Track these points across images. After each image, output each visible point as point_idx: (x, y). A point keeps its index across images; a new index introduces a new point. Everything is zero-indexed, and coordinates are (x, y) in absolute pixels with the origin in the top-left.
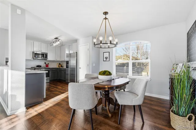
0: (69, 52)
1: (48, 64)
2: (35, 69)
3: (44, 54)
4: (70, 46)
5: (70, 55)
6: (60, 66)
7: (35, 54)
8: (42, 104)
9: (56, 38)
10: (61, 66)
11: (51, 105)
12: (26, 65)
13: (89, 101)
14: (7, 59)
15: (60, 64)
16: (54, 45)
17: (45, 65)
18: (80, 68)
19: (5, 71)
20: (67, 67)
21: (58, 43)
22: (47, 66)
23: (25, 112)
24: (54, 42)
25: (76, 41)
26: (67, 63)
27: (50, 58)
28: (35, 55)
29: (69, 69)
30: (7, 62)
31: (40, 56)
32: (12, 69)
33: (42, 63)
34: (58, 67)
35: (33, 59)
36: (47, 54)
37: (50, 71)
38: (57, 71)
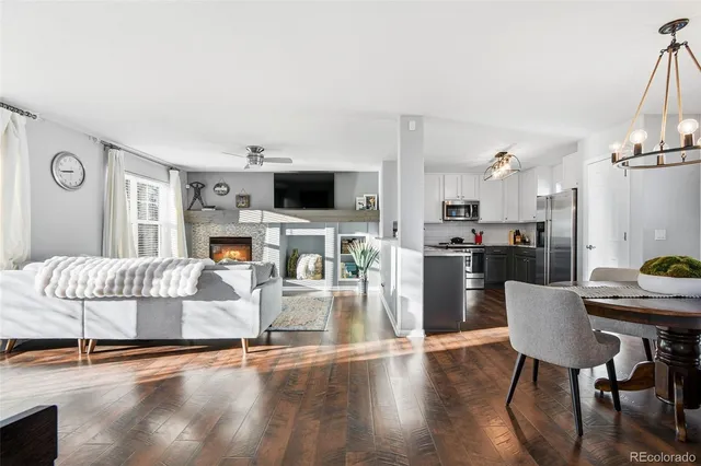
0: (553, 188)
1: (481, 233)
2: (447, 248)
3: (469, 206)
4: (552, 167)
5: (550, 202)
6: (518, 240)
7: (448, 206)
8: (457, 335)
9: (502, 154)
10: (524, 241)
11: (477, 342)
12: (425, 238)
13: (562, 341)
14: (395, 224)
15: (517, 233)
16: (496, 174)
17: (472, 236)
18: (590, 247)
19: (393, 249)
20: (540, 243)
21: (506, 167)
22: (478, 239)
23: (422, 340)
24: (493, 167)
25: (573, 146)
26: (541, 227)
27: (485, 215)
28: (450, 210)
29: (547, 250)
30: (395, 230)
31: (462, 211)
32: (403, 246)
33: (465, 233)
34: (512, 244)
35: (442, 222)
36: (477, 206)
37: (485, 255)
38: (507, 257)
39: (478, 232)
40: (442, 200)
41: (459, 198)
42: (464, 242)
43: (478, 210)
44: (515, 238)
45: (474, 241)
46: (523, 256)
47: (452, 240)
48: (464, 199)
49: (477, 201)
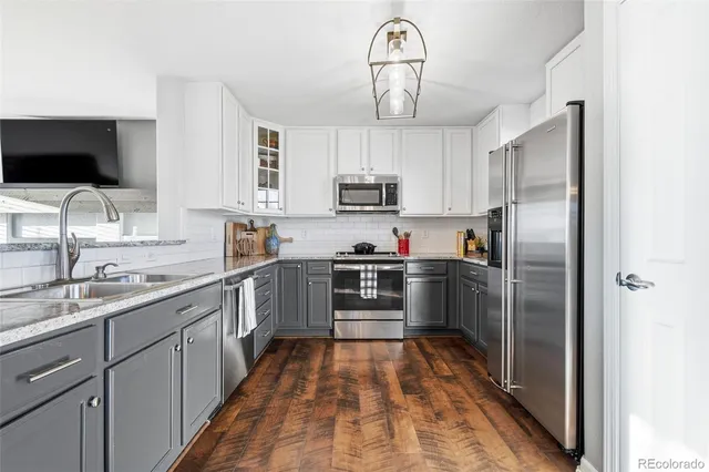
3: (380, 186)
5: (512, 160)
6: (472, 247)
15: (470, 235)
17: (394, 240)
18: (631, 282)
20: (494, 256)
26: (496, 222)
27: (410, 203)
33: (380, 234)
34: (461, 257)
35: (334, 215)
36: (396, 185)
37: (405, 276)
38: (447, 280)
39: (401, 233)
40: (333, 175)
41: (365, 172)
42: (376, 250)
43: (399, 193)
44: (466, 245)
45: (396, 249)
46: (471, 280)
47: (356, 247)
48: (372, 173)
49: (396, 178)
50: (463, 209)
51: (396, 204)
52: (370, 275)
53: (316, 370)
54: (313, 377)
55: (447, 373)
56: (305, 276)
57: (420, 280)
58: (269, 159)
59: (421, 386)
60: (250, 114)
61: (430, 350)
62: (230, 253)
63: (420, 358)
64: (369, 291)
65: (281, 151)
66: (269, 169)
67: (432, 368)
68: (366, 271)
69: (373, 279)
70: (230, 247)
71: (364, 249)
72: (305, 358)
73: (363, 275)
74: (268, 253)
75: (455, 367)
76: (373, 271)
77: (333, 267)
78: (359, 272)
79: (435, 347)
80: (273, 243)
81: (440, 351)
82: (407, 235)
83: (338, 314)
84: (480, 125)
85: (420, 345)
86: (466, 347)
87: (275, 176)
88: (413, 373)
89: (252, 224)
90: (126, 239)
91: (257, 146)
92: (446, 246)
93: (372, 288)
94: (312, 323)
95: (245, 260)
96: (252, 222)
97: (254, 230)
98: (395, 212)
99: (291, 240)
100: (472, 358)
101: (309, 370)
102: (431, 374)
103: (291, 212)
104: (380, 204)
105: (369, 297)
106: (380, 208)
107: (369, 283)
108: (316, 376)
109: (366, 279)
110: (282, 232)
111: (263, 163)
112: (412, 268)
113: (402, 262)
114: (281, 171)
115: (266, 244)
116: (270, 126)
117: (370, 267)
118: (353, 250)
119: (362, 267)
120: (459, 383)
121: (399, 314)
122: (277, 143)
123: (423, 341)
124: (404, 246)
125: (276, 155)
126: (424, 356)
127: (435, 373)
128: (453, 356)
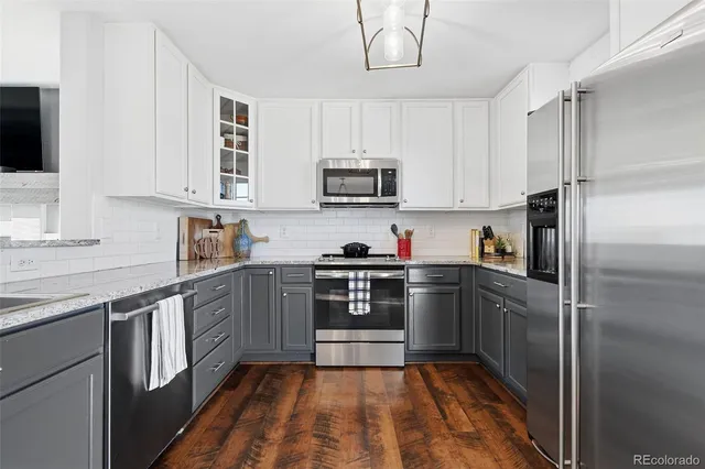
3: (375, 172)
6: (489, 249)
15: (487, 233)
27: (411, 193)
33: (377, 235)
34: (477, 261)
35: (318, 209)
36: (394, 171)
37: (406, 285)
38: (460, 290)
39: (401, 231)
40: (316, 159)
41: (356, 155)
42: (370, 252)
43: (399, 180)
44: (482, 246)
45: (395, 252)
46: (493, 291)
47: (345, 248)
48: (365, 156)
49: (395, 161)
50: (477, 201)
51: (394, 194)
52: (361, 285)
53: (284, 421)
54: (276, 434)
55: (468, 429)
56: (279, 285)
57: (425, 290)
58: (236, 139)
59: (430, 455)
60: (209, 80)
61: (439, 384)
62: (184, 255)
63: (427, 399)
64: (360, 305)
65: (251, 128)
66: (235, 150)
67: (445, 417)
68: (356, 280)
69: (364, 290)
70: (184, 249)
71: (355, 251)
72: (271, 398)
73: (351, 285)
74: (237, 256)
75: (477, 416)
76: (365, 280)
77: (314, 274)
78: (345, 281)
79: (446, 380)
80: (243, 242)
81: (453, 386)
82: (409, 234)
83: (321, 334)
84: (500, 96)
85: (426, 376)
86: (486, 379)
87: (243, 160)
88: (419, 428)
89: (219, 220)
90: (49, 237)
91: (218, 121)
92: (457, 247)
93: (364, 301)
94: (288, 345)
95: (206, 264)
96: (218, 218)
97: (220, 226)
98: (394, 205)
99: (266, 240)
100: (497, 399)
101: (273, 421)
102: (444, 430)
103: (265, 204)
104: (375, 194)
105: (361, 312)
106: (374, 200)
107: (360, 295)
108: (281, 432)
109: (356, 290)
110: (255, 230)
111: (228, 143)
112: (415, 275)
113: (402, 267)
114: (251, 152)
115: (234, 245)
116: (236, 97)
117: (361, 274)
118: (341, 252)
119: (351, 274)
120: (486, 448)
121: (400, 335)
122: (247, 119)
123: (430, 369)
124: (405, 247)
125: (245, 134)
126: (434, 397)
127: (450, 428)
128: (472, 395)
